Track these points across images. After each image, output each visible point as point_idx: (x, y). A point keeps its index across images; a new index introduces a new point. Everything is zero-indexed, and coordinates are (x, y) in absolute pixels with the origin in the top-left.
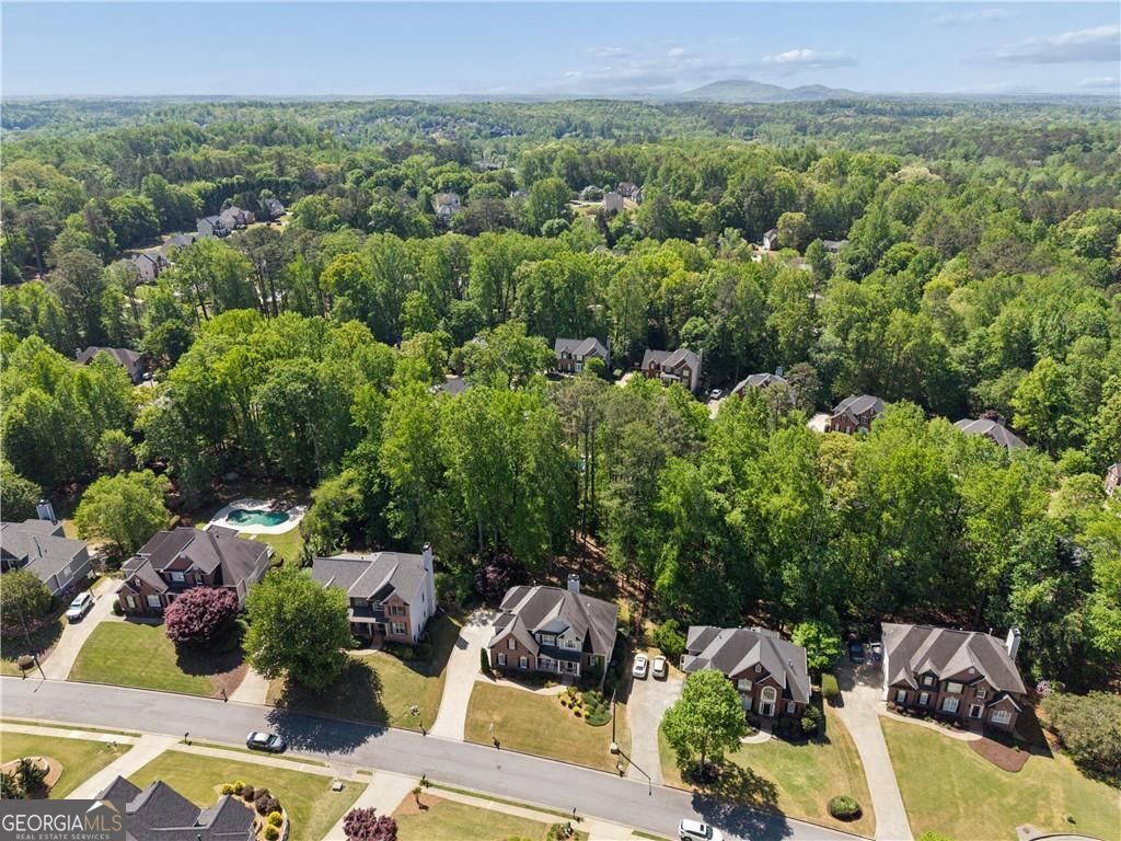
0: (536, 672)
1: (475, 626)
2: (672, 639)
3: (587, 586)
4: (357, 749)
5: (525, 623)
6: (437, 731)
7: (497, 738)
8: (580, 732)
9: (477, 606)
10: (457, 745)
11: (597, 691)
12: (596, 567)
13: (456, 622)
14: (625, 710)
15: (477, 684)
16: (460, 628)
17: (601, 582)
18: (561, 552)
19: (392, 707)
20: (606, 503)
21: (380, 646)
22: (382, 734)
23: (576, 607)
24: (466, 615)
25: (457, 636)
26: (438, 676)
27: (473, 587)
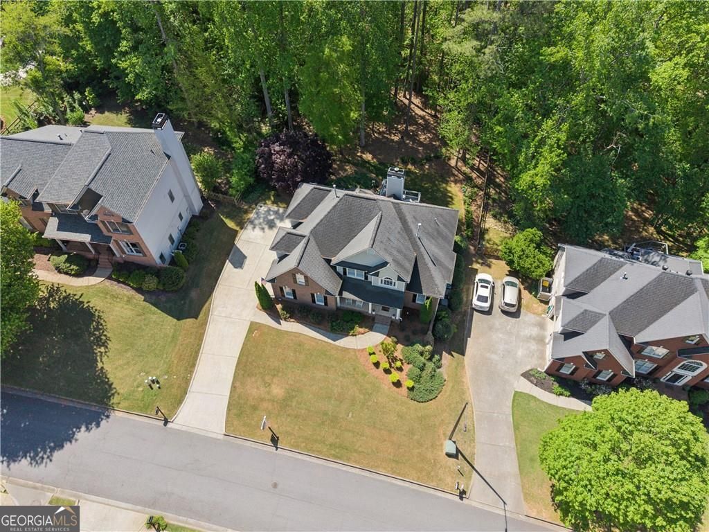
0: (338, 308)
1: (257, 231)
2: (533, 260)
3: (410, 166)
4: (57, 455)
5: (320, 247)
6: (185, 417)
7: (275, 427)
8: (400, 416)
9: (262, 199)
10: (214, 441)
11: (424, 345)
12: (422, 138)
13: (230, 224)
14: (461, 365)
15: (253, 327)
16: (236, 232)
17: (429, 159)
18: (377, 118)
19: (120, 375)
20: (453, 47)
21: (108, 272)
22: (98, 425)
23: (400, 225)
24: (246, 212)
25: (231, 244)
26: (196, 318)
27: (255, 173)
